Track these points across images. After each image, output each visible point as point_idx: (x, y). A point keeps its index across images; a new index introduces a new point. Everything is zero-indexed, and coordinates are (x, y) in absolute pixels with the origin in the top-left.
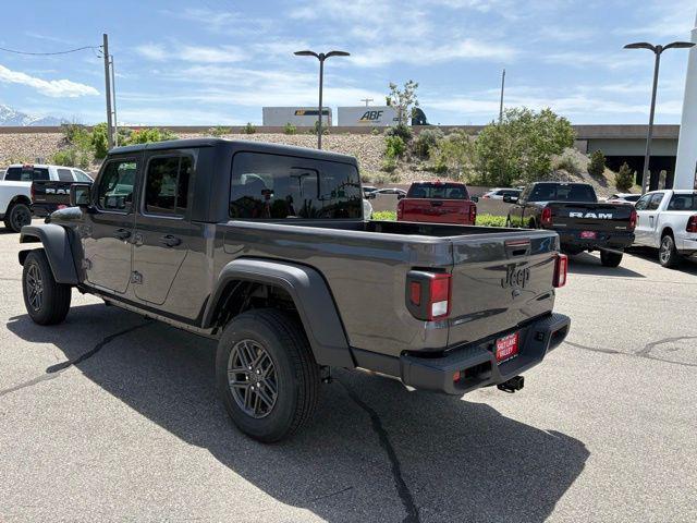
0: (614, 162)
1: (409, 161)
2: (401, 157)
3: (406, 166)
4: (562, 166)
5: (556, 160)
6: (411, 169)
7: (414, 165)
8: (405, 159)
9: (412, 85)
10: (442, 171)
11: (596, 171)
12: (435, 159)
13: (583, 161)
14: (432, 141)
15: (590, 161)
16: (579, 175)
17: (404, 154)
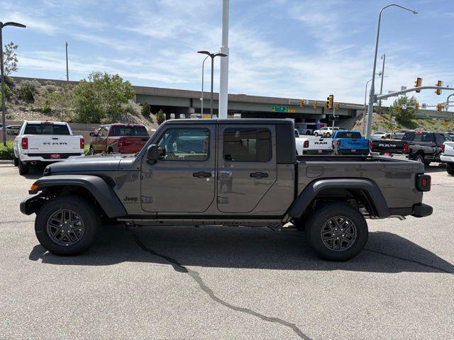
1: (17, 103)
2: (9, 100)
3: (16, 107)
4: (128, 110)
5: (124, 106)
6: (21, 109)
7: (23, 107)
8: (13, 101)
9: (12, 46)
10: (47, 112)
11: (146, 114)
12: (40, 103)
13: (138, 109)
14: (33, 89)
15: (141, 108)
16: (138, 116)
17: (11, 97)
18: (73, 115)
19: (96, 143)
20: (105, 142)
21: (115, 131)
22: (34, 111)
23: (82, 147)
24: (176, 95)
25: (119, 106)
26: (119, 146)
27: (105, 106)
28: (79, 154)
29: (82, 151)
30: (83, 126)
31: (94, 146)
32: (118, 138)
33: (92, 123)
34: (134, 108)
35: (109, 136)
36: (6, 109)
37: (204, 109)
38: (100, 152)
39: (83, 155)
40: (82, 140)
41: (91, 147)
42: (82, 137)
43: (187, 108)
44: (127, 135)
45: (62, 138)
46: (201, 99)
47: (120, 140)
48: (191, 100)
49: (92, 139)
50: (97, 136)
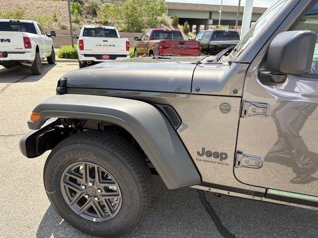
0: (182, 21)
1: (86, 17)
2: (81, 15)
3: (86, 20)
4: (162, 22)
5: (159, 19)
7: (89, 20)
8: (84, 16)
11: (175, 25)
12: (101, 17)
13: (170, 21)
14: (96, 7)
15: (171, 20)
16: (169, 27)
17: (82, 13)
18: (123, 25)
19: (139, 46)
20: (147, 45)
21: (155, 35)
22: (97, 23)
23: (128, 49)
24: (199, 8)
25: (156, 19)
26: (159, 49)
27: (145, 19)
28: (125, 56)
29: (127, 53)
30: (130, 34)
31: (138, 49)
32: (159, 41)
33: (136, 32)
34: (166, 20)
35: (150, 39)
36: (79, 21)
37: (221, 20)
38: (142, 54)
39: (128, 57)
40: (128, 43)
41: (135, 50)
42: (127, 39)
43: (207, 20)
44: (165, 39)
45: (111, 40)
46: (220, 11)
47: (160, 43)
48: (211, 13)
49: (136, 43)
50: (140, 40)
